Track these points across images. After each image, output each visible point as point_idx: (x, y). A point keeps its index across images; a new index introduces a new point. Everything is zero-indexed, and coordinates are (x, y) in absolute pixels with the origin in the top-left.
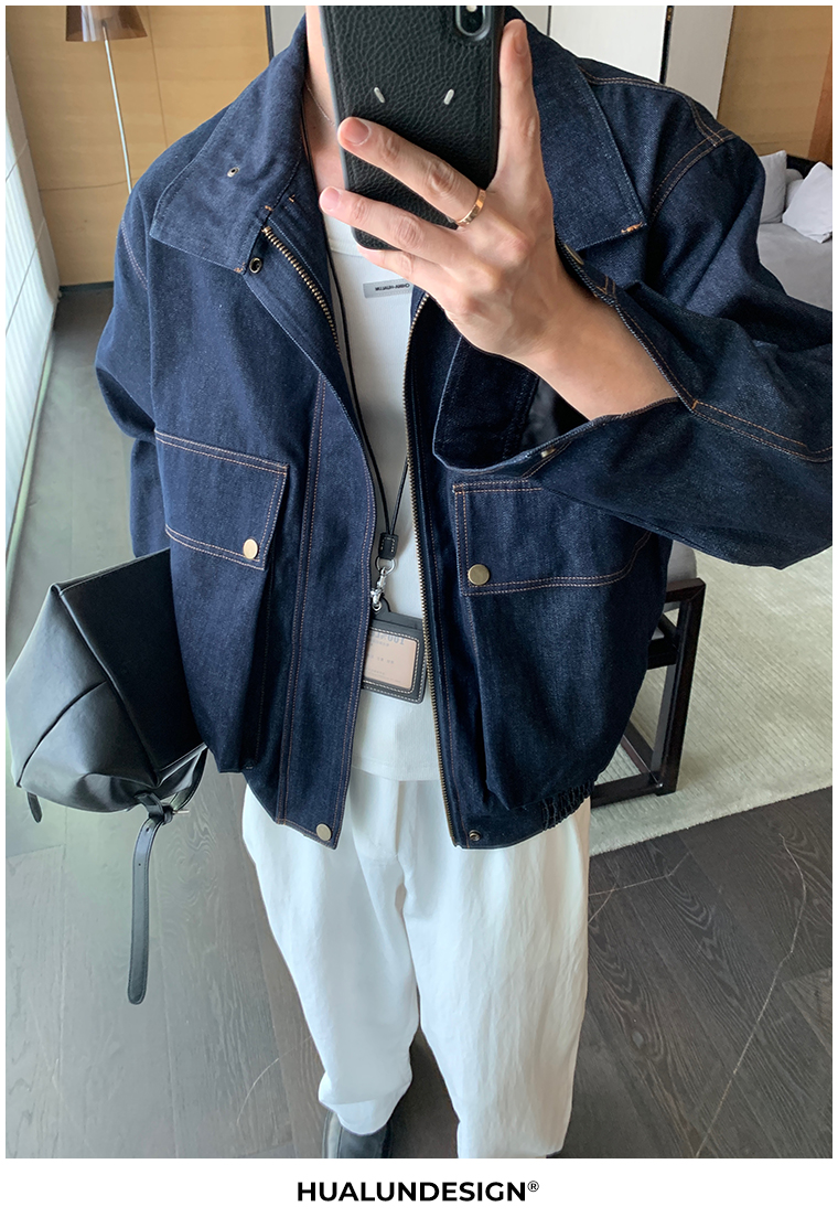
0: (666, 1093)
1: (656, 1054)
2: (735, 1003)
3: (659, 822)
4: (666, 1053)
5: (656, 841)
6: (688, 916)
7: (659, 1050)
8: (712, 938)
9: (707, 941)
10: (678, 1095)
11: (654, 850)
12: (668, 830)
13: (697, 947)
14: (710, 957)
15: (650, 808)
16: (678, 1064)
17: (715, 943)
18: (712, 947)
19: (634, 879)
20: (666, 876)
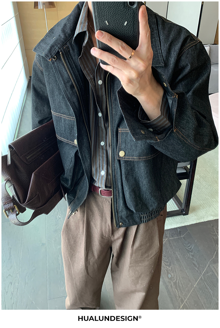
0: (176, 289)
1: (174, 280)
2: (197, 269)
3: (181, 222)
4: (177, 280)
5: (180, 228)
6: (186, 247)
7: (175, 279)
8: (192, 253)
9: (191, 253)
10: (179, 290)
11: (179, 230)
12: (183, 225)
13: (188, 255)
14: (191, 257)
15: (178, 219)
16: (180, 283)
17: (193, 254)
18: (192, 255)
19: (173, 236)
20: (182, 237)
